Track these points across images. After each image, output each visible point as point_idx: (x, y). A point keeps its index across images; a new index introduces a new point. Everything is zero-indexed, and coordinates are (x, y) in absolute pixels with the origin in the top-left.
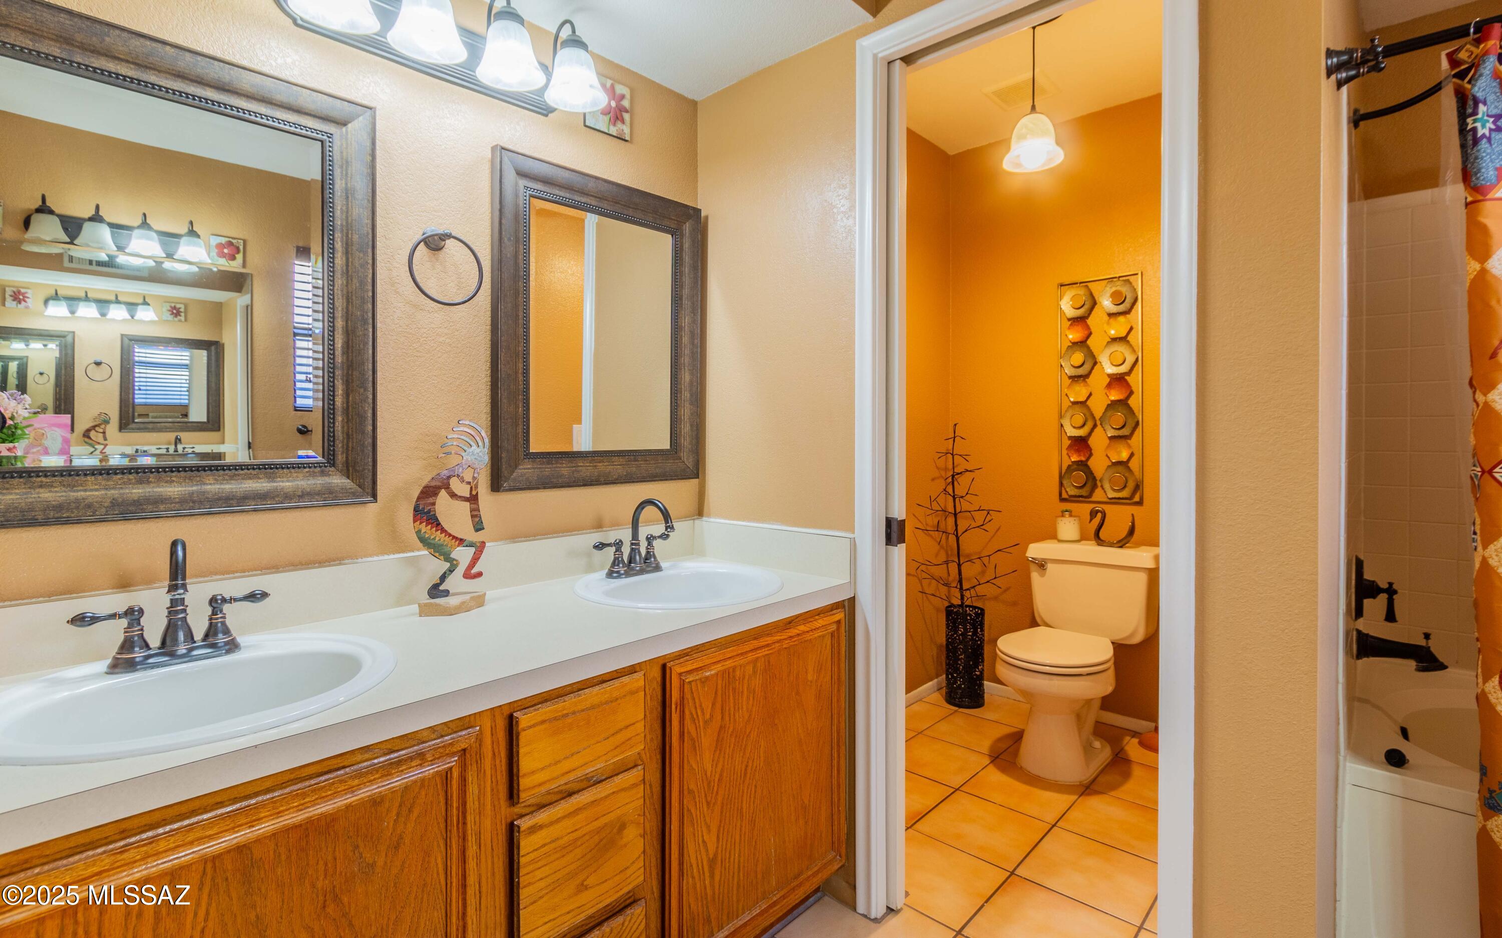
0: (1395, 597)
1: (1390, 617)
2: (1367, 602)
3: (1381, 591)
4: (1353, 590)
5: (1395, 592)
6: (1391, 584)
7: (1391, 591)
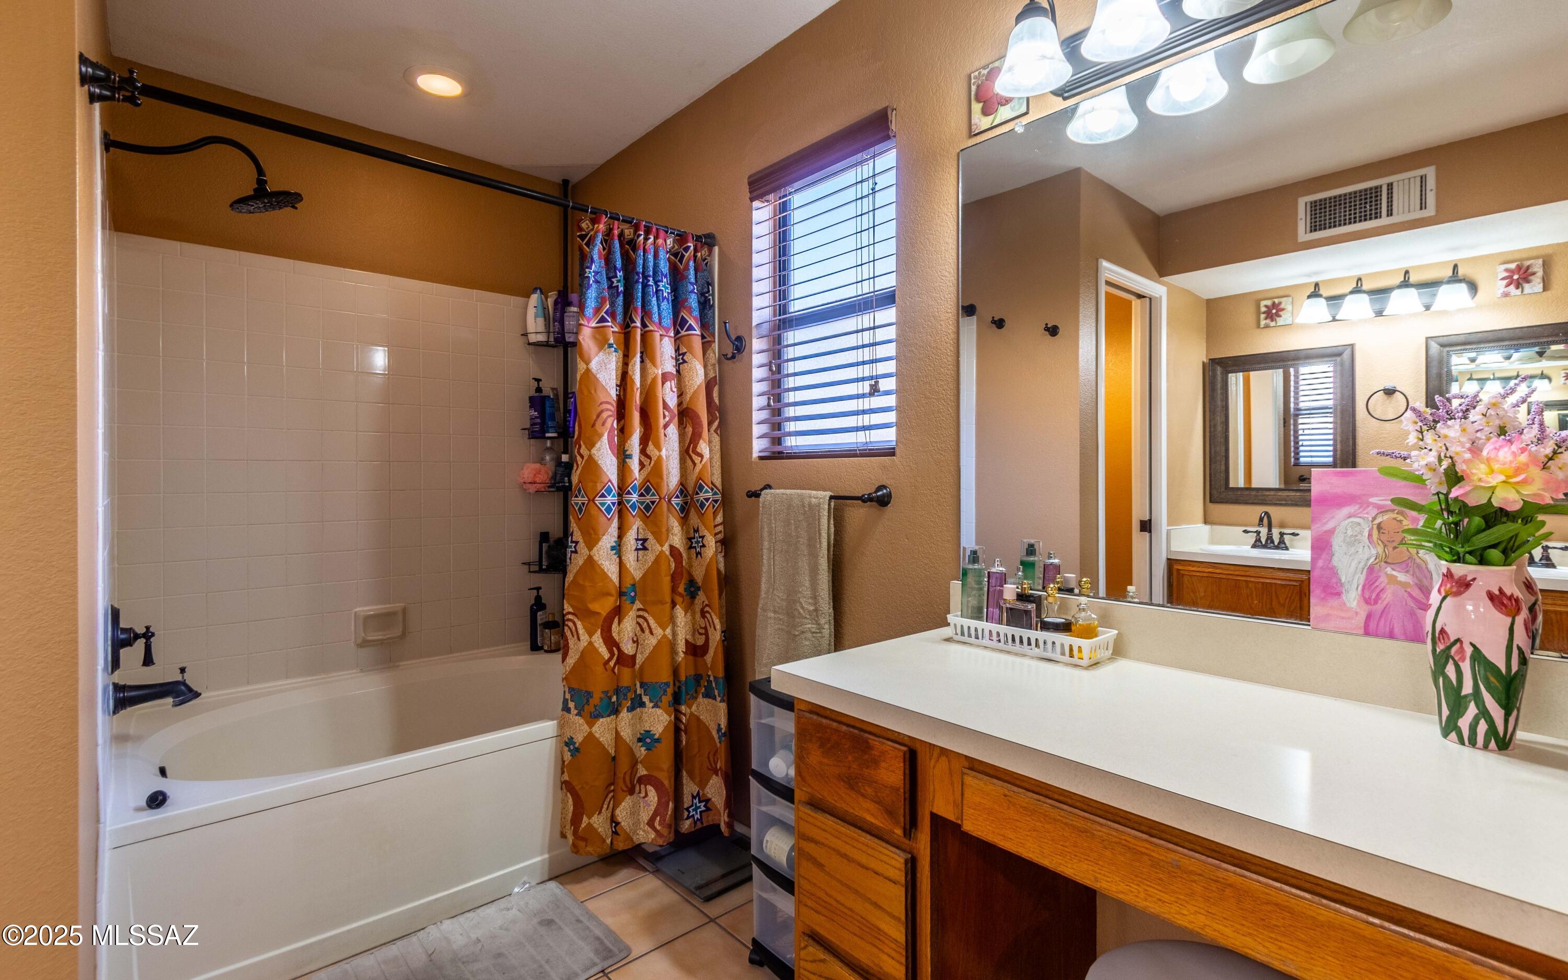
0: (152, 640)
1: (148, 660)
2: (123, 652)
3: (137, 637)
4: (109, 642)
5: (153, 635)
6: (148, 628)
7: (148, 635)
